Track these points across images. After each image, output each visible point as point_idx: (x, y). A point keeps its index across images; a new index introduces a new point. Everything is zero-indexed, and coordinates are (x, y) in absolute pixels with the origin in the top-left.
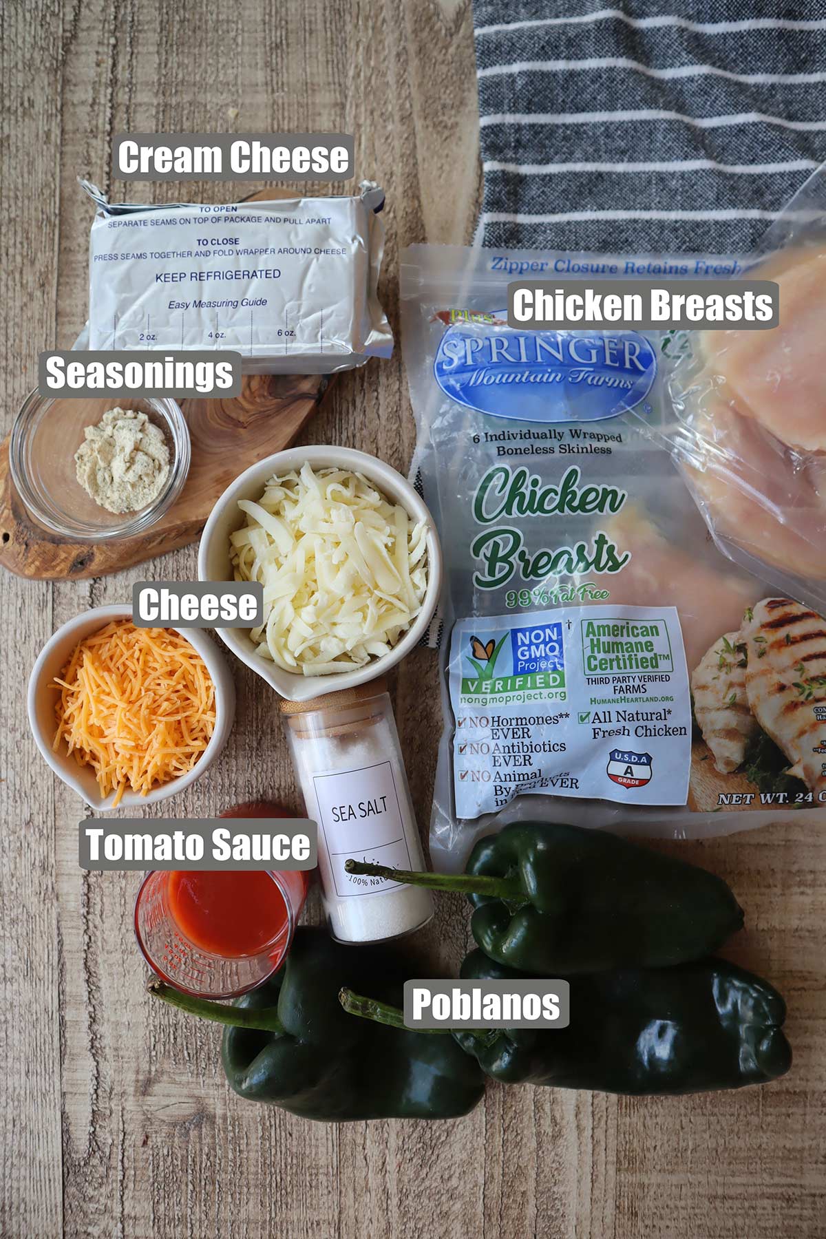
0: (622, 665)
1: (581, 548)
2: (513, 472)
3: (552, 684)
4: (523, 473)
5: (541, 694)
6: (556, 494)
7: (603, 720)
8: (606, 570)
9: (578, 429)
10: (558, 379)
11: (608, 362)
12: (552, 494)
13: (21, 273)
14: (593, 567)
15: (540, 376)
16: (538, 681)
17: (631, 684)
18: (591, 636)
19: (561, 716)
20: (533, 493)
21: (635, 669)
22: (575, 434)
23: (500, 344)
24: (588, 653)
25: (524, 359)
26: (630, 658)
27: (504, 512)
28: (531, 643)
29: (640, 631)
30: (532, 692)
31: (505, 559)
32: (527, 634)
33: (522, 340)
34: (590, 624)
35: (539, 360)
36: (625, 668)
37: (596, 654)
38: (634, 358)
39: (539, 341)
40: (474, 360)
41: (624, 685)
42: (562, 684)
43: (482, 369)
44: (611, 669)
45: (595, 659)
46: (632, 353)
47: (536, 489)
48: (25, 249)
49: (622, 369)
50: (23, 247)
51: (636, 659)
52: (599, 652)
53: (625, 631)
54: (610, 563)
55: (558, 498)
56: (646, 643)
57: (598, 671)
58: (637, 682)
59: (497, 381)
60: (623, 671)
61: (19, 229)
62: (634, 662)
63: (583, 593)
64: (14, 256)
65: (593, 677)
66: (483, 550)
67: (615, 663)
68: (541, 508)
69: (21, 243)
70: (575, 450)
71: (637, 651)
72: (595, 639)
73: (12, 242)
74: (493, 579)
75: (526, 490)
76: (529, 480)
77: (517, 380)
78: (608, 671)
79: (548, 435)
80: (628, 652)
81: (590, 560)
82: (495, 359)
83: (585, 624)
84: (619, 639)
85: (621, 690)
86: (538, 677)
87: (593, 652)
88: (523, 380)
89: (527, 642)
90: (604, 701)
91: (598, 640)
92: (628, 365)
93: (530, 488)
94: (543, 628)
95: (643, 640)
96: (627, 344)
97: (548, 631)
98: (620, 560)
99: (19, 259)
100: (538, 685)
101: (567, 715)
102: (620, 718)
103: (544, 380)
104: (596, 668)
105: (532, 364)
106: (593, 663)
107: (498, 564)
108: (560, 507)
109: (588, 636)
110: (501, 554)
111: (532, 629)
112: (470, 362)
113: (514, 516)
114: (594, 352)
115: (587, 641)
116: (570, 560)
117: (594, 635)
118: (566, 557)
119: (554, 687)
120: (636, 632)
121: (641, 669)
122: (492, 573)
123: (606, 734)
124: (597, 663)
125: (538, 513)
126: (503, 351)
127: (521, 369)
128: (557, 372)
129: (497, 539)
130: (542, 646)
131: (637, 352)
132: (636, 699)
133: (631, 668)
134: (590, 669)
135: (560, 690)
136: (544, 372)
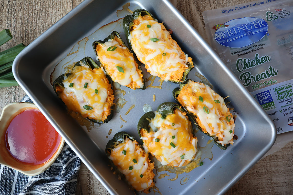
0: (286, 97)
1: (267, 72)
2: (243, 59)
3: (271, 105)
4: (245, 59)
5: (269, 108)
6: (255, 61)
7: (285, 111)
8: (274, 75)
9: (255, 45)
10: (246, 35)
11: (255, 27)
12: (254, 62)
13: (63, 15)
14: (271, 75)
15: (241, 36)
16: (268, 105)
17: (289, 101)
18: (277, 92)
19: (276, 112)
20: (249, 63)
21: (289, 97)
22: (254, 46)
23: (229, 31)
24: (277, 96)
25: (236, 33)
26: (287, 95)
27: (244, 69)
28: (262, 97)
29: (288, 87)
30: (267, 108)
31: (248, 79)
32: (261, 94)
33: (234, 28)
34: (276, 89)
35: (240, 32)
36: (287, 97)
37: (279, 96)
38: (261, 24)
39: (238, 27)
40: (224, 37)
41: (288, 101)
42: (274, 105)
43: (227, 39)
44: (284, 98)
45: (279, 97)
46: (260, 23)
47: (250, 62)
48: (63, 9)
49: (259, 28)
50: (63, 8)
51: (289, 94)
52: (280, 95)
53: (284, 88)
54: (275, 73)
55: (255, 62)
56: (290, 90)
57: (281, 100)
58: (291, 100)
59: (232, 40)
60: (287, 98)
61: (62, 4)
62: (288, 95)
63: (271, 82)
64: (61, 11)
65: (280, 101)
66: (243, 78)
67: (284, 97)
68: (252, 65)
69: (62, 7)
70: (256, 50)
71: (289, 92)
72: (278, 92)
73: (60, 7)
74: (247, 84)
75: (247, 62)
76: (247, 60)
77: (236, 39)
78: (283, 99)
79: (248, 49)
80: (286, 93)
81: (270, 74)
82: (230, 35)
83: (274, 89)
84: (283, 90)
85: (288, 103)
86: (268, 104)
87: (278, 95)
88: (238, 38)
89: (261, 96)
90: (284, 106)
91: (279, 92)
92: (260, 26)
93: (248, 62)
94: (265, 92)
95: (289, 89)
96: (258, 21)
97: (266, 93)
98: (276, 72)
99: (62, 11)
100: (268, 106)
101: (277, 112)
102: (289, 109)
103: (243, 36)
104: (280, 99)
105: (238, 33)
106: (279, 98)
107: (247, 80)
108: (257, 64)
109: (276, 92)
110: (247, 78)
111: (261, 93)
112: (224, 38)
113: (247, 69)
114: (251, 26)
115: (276, 93)
116: (265, 75)
117: (278, 91)
118: (264, 74)
119: (272, 106)
120: (287, 87)
121: (291, 97)
122: (246, 83)
123: (287, 114)
124: (280, 98)
125: (252, 67)
126: (231, 33)
127: (236, 36)
128: (245, 33)
129: (245, 75)
130: (266, 97)
131: (262, 22)
132: (292, 104)
133: (288, 97)
134: (279, 100)
135: (274, 106)
136: (242, 35)
